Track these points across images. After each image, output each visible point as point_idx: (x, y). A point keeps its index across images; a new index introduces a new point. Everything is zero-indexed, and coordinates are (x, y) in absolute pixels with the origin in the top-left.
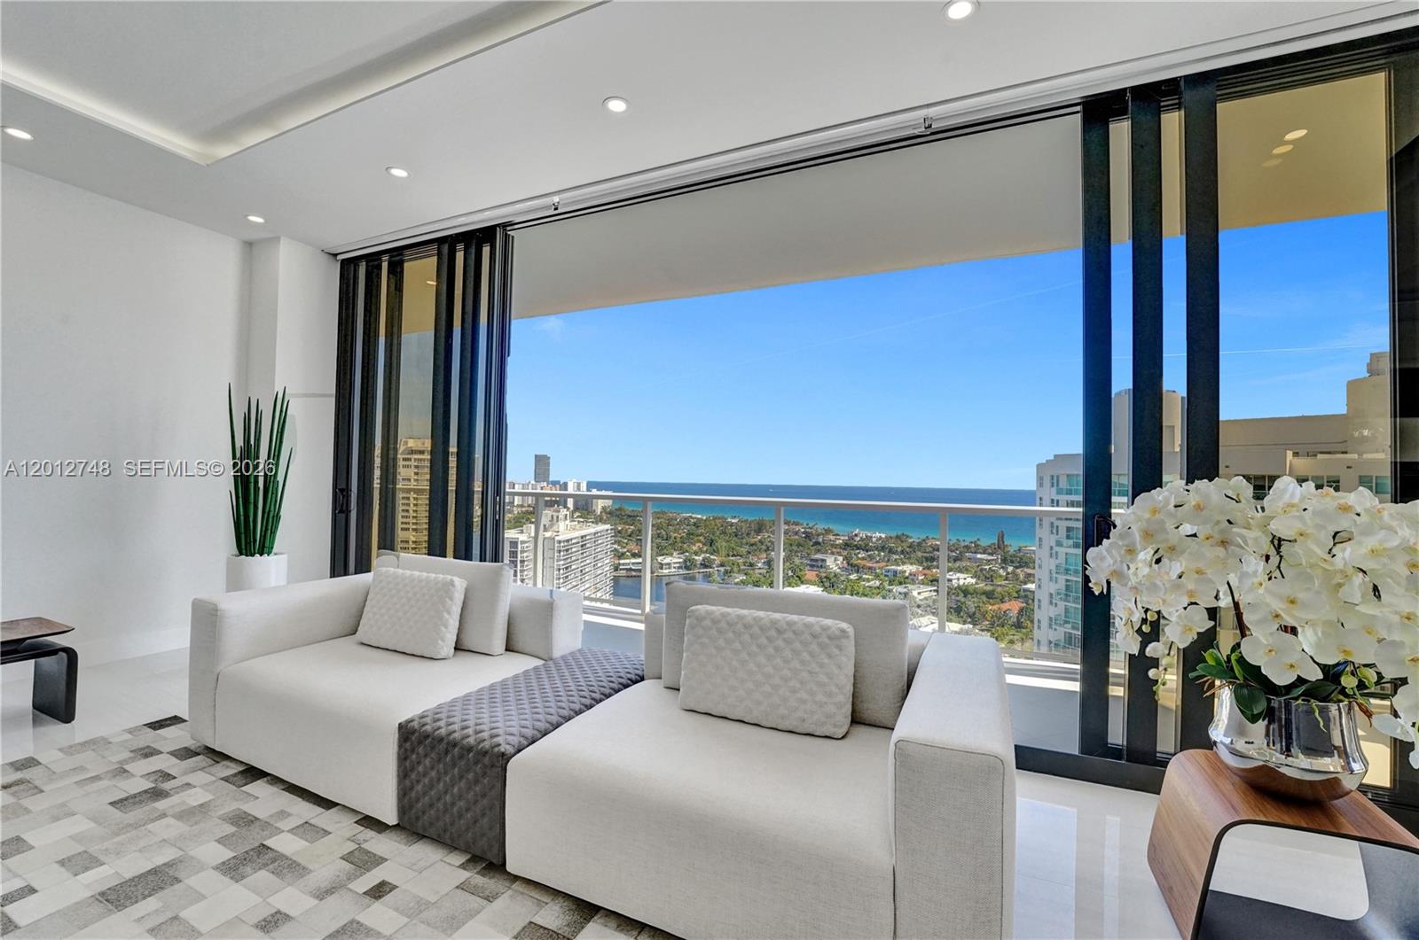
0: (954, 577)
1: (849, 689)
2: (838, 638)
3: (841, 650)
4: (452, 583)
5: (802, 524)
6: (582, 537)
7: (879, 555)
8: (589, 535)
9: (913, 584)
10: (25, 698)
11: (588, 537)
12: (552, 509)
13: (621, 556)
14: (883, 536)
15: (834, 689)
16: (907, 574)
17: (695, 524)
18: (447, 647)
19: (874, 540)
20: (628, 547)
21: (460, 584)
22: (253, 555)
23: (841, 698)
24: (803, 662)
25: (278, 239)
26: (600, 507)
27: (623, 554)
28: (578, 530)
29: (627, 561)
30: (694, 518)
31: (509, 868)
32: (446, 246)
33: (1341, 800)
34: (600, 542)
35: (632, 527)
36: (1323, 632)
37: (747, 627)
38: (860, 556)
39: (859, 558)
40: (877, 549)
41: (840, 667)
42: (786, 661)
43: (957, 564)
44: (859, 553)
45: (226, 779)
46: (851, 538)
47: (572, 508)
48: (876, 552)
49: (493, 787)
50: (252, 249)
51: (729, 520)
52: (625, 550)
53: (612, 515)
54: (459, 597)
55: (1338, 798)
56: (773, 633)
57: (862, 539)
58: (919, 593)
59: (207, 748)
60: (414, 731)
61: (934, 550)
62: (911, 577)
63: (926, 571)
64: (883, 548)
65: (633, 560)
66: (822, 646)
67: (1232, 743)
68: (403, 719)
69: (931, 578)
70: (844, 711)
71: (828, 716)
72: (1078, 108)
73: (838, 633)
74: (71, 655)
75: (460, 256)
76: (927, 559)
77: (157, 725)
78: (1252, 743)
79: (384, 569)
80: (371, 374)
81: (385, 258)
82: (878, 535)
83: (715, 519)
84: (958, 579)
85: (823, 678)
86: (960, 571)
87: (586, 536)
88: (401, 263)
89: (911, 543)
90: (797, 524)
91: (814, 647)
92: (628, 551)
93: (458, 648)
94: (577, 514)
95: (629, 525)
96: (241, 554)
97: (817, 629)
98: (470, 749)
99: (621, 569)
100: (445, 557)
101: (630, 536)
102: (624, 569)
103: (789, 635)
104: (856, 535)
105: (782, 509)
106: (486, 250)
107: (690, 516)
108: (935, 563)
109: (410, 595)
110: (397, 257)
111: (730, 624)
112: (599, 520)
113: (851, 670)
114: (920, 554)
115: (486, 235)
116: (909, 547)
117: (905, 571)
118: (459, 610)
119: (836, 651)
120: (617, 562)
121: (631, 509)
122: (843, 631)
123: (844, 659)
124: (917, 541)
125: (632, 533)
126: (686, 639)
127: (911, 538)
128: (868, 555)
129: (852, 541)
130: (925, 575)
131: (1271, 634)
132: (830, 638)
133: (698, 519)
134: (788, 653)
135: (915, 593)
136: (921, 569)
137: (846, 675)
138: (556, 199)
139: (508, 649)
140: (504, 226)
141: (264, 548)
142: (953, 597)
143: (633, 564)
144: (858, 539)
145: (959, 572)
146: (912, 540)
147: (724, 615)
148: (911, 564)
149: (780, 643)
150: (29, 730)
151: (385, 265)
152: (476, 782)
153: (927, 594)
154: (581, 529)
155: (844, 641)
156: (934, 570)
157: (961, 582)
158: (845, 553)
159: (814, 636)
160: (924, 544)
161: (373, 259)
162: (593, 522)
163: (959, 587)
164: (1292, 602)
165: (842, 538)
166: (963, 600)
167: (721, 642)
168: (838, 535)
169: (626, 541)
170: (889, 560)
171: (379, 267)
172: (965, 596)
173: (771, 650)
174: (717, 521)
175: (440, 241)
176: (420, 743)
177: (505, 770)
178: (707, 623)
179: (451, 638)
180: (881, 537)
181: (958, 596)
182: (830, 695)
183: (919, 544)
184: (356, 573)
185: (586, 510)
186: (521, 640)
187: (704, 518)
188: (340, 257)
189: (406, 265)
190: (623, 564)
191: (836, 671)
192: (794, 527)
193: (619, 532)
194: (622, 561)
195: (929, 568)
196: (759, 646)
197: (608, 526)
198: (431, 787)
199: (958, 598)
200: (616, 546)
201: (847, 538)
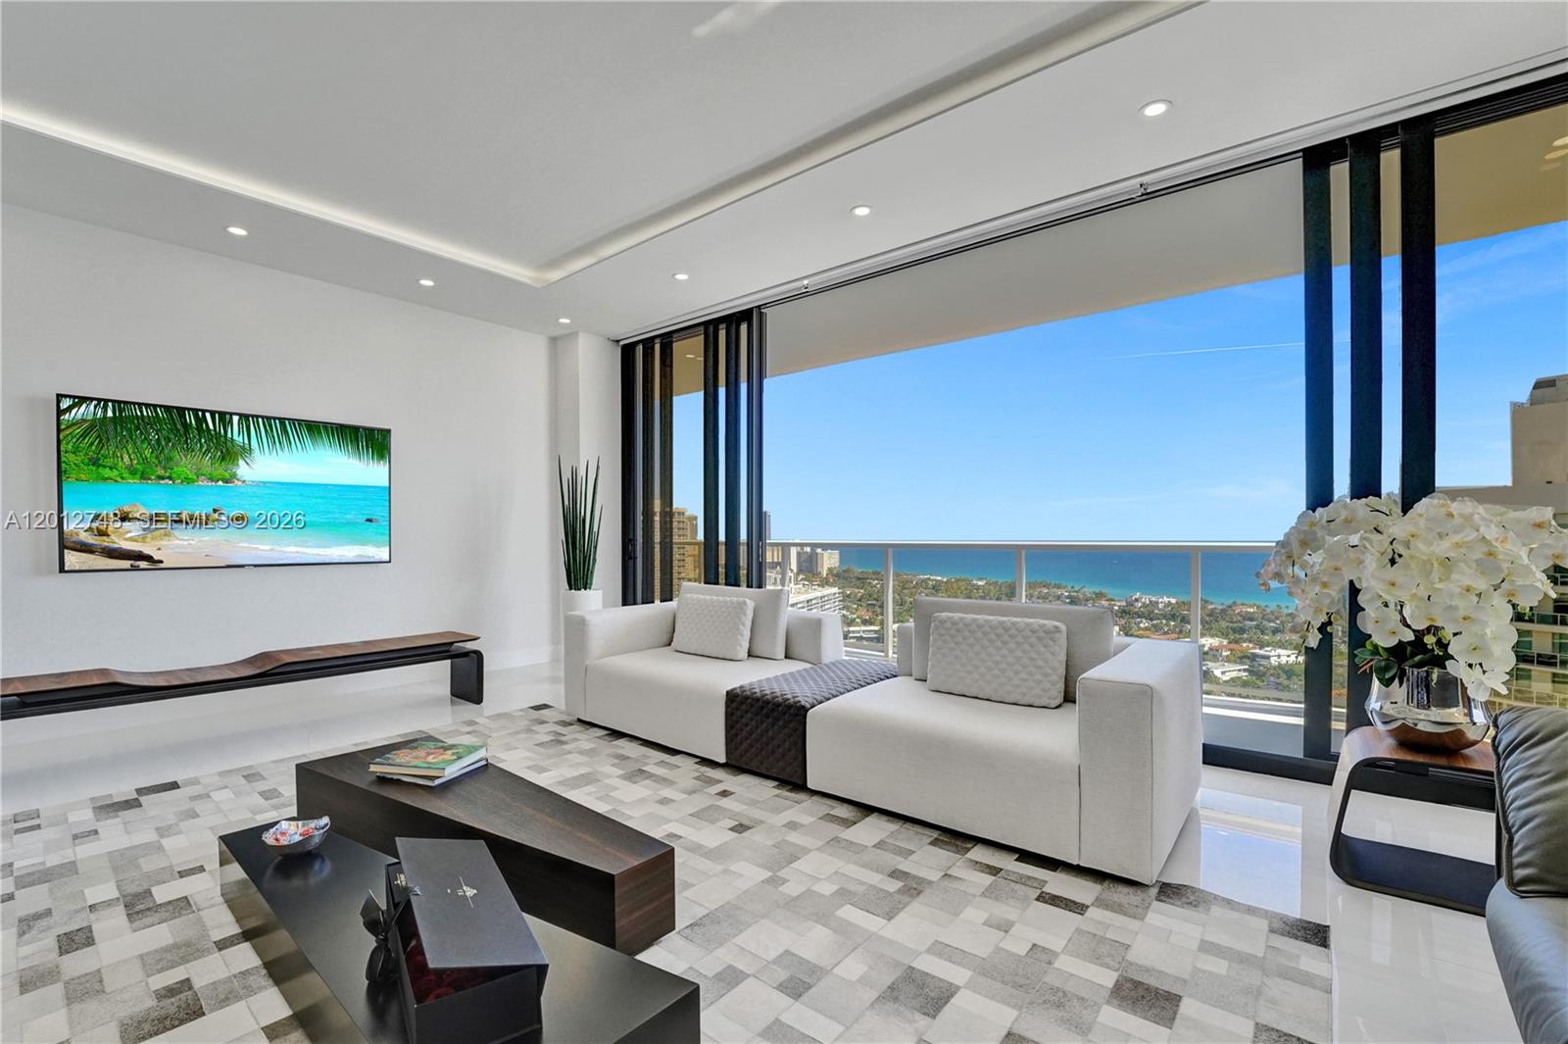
0: (1273, 653)
1: (1062, 671)
2: (1053, 632)
3: (1054, 641)
4: (745, 603)
5: (1066, 587)
6: (808, 602)
7: (1167, 625)
8: (815, 599)
9: (1215, 662)
10: (445, 689)
11: (814, 602)
12: (775, 572)
13: (851, 623)
14: (1173, 601)
15: (1050, 671)
16: (1206, 649)
17: (934, 587)
18: (744, 654)
19: (1161, 606)
20: (858, 613)
21: (751, 605)
22: (579, 590)
23: (1055, 678)
24: (1024, 651)
25: (577, 333)
26: (825, 569)
27: (853, 620)
28: (803, 594)
29: (857, 629)
30: (931, 580)
31: (809, 785)
32: (710, 327)
33: (1471, 749)
34: (827, 607)
35: (862, 591)
36: (1415, 607)
37: (980, 626)
38: (1142, 625)
39: (1140, 629)
40: (1165, 617)
41: (1053, 654)
42: (1011, 651)
43: (1278, 637)
44: (1141, 622)
45: (599, 738)
46: (1130, 604)
47: (795, 571)
48: (1164, 621)
49: (796, 730)
50: (557, 343)
51: (975, 582)
52: (855, 616)
53: (838, 577)
54: (750, 614)
55: (1470, 747)
56: (1000, 631)
57: (1144, 605)
58: (1223, 673)
59: (579, 720)
60: (737, 696)
61: (1244, 619)
62: (1211, 653)
63: (1233, 646)
64: (1173, 617)
65: (864, 628)
66: (1040, 639)
67: (1381, 708)
68: (729, 688)
69: (1240, 654)
70: (1058, 687)
71: (1044, 691)
72: (1301, 154)
73: (1052, 629)
74: (479, 655)
75: (722, 334)
76: (1234, 630)
77: (538, 708)
78: (1396, 703)
79: (689, 595)
80: (650, 440)
81: (658, 341)
82: (1166, 599)
83: (957, 581)
84: (1279, 656)
85: (1040, 663)
86: (1282, 646)
87: (811, 600)
88: (671, 343)
89: (1213, 610)
90: (1059, 587)
91: (1033, 640)
92: (858, 617)
93: (750, 655)
94: (801, 577)
95: (858, 588)
96: (571, 589)
97: (1036, 627)
98: (779, 705)
99: (851, 638)
100: (739, 586)
101: (859, 600)
102: (854, 638)
103: (1013, 631)
104: (1137, 600)
105: (1023, 553)
106: (744, 327)
107: (928, 579)
108: (1245, 636)
109: (713, 613)
110: (667, 339)
111: (966, 625)
112: (824, 583)
113: (1063, 657)
114: (1224, 624)
115: (745, 315)
116: (1209, 615)
117: (1204, 646)
118: (750, 624)
119: (1051, 643)
120: (846, 629)
121: (860, 570)
122: (1057, 627)
123: (1057, 648)
124: (1220, 607)
125: (862, 596)
126: (931, 638)
127: (1212, 603)
128: (1152, 625)
129: (1132, 608)
130: (1231, 650)
131: (1377, 609)
132: (1045, 632)
133: (938, 581)
134: (1012, 645)
135: (1217, 673)
136: (1225, 642)
137: (1060, 661)
138: (805, 282)
139: (786, 657)
140: (759, 307)
141: (586, 585)
142: (1272, 679)
143: (864, 631)
144: (1140, 605)
145: (1280, 647)
146: (1212, 606)
147: (961, 619)
148: (1212, 636)
149: (1006, 637)
150: (448, 708)
151: (657, 347)
152: (784, 727)
153: (1234, 674)
154: (806, 592)
155: (1057, 635)
156: (1245, 645)
157: (1284, 660)
158: (1123, 622)
159: (1033, 632)
160: (1230, 612)
161: (648, 343)
162: (819, 585)
163: (1280, 666)
164: (1393, 585)
165: (1118, 604)
166: (1286, 682)
167: (960, 639)
168: (1112, 600)
169: (855, 606)
170: (1181, 631)
171: (653, 349)
172: (1289, 678)
173: (999, 644)
174: (960, 584)
175: (706, 324)
176: (742, 703)
177: (805, 718)
178: (949, 625)
179: (746, 645)
180: (1170, 603)
181: (1278, 678)
182: (1046, 675)
183: (1223, 611)
184: (643, 603)
185: (810, 572)
186: (796, 650)
187: (945, 580)
188: (622, 343)
189: (674, 344)
190: (853, 632)
191: (1050, 657)
192: (1055, 590)
193: (848, 596)
194: (852, 629)
195: (1237, 642)
196: (990, 641)
197: (835, 590)
198: (751, 733)
199: (1278, 681)
200: (844, 612)
201: (1124, 604)
